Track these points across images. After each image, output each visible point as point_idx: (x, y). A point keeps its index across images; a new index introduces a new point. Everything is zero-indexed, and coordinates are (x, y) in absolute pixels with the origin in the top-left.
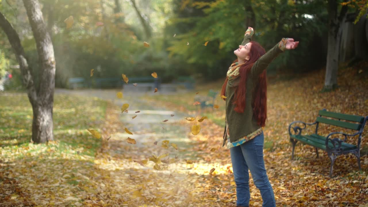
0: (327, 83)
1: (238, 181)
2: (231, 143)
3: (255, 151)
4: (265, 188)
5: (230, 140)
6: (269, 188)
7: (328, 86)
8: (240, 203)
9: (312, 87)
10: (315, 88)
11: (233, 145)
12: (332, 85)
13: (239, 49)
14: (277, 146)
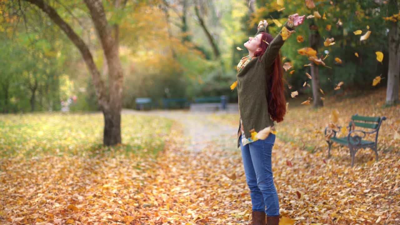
0: (388, 99)
1: (250, 184)
2: (247, 139)
3: (263, 149)
4: (268, 193)
5: (246, 136)
6: (273, 193)
7: (389, 102)
8: (255, 209)
9: (376, 104)
10: (378, 104)
11: (250, 140)
12: (393, 100)
13: (249, 41)
14: (318, 149)
